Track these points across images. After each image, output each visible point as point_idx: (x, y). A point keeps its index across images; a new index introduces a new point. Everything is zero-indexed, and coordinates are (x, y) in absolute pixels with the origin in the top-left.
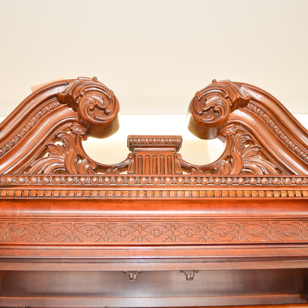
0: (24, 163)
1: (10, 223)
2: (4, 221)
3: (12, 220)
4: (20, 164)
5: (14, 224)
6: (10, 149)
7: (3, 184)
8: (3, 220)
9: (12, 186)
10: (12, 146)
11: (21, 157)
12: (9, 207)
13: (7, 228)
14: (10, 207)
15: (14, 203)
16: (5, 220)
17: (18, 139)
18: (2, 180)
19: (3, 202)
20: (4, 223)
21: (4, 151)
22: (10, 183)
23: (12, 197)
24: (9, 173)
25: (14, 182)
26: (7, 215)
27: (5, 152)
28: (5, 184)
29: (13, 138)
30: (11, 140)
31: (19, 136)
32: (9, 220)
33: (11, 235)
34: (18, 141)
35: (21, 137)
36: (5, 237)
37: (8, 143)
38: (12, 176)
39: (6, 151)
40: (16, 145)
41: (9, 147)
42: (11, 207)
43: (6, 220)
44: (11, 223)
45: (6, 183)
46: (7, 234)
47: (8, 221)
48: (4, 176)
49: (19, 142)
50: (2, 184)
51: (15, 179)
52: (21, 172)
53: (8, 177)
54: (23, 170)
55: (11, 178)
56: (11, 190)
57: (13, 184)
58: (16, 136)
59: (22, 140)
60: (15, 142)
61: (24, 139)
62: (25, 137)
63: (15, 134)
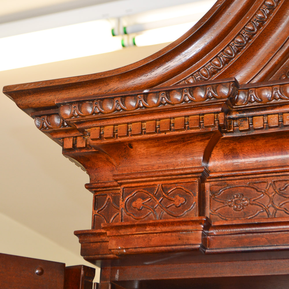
0: (285, 58)
1: (277, 181)
2: (263, 179)
3: (280, 174)
4: (278, 60)
5: (284, 182)
6: (256, 33)
7: (255, 103)
8: (263, 175)
9: (274, 106)
10: (259, 28)
11: (279, 46)
12: (270, 150)
13: (273, 191)
14: (271, 148)
15: (280, 141)
16: (267, 177)
17: (268, 11)
18: (252, 96)
19: (257, 140)
20: (265, 182)
21: (245, 38)
22: (270, 101)
23: (276, 129)
24: (262, 80)
25: (278, 97)
26: (269, 166)
27: (247, 41)
28: (260, 104)
29: (259, 9)
31: (270, 5)
32: (274, 174)
33: (282, 204)
34: (268, 15)
35: (273, 5)
36: (271, 210)
37: (250, 21)
38: (272, 86)
39: (249, 39)
40: (266, 23)
41: (253, 30)
42: (274, 150)
43: (269, 175)
44: (280, 181)
45: (262, 101)
46: (275, 203)
47: (272, 178)
48: (256, 88)
49: (272, 16)
50: (253, 104)
51: (278, 91)
52: (284, 78)
53: (264, 88)
54: (286, 73)
55: (270, 90)
56: (271, 114)
57: (276, 101)
58: (264, 4)
59: (276, 10)
60: (264, 17)
61: (280, 8)
62: (281, 4)
63: (261, 2)
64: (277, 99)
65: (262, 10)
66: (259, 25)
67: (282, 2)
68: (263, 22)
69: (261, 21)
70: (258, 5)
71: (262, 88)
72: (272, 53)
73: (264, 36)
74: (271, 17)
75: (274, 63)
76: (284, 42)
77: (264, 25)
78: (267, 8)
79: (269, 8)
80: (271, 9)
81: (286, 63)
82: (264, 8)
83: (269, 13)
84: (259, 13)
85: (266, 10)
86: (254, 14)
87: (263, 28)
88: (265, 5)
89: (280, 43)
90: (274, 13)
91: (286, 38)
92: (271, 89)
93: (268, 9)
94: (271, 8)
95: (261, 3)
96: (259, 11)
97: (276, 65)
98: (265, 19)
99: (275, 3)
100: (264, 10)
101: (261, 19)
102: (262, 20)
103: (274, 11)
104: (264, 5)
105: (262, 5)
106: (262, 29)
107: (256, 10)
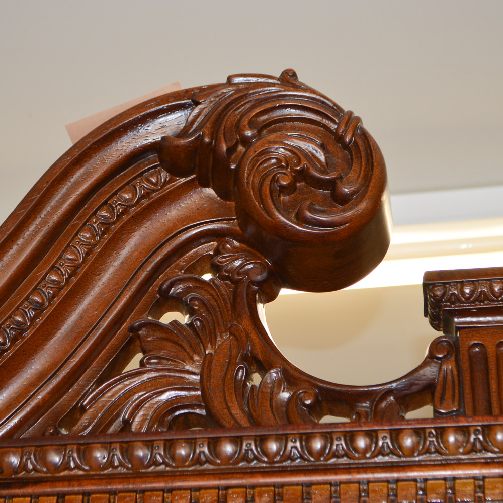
6: (9, 348)
9: (24, 483)
10: (14, 340)
17: (32, 314)
22: (17, 473)
25: (31, 467)
29: (17, 309)
30: (10, 317)
31: (37, 302)
34: (32, 320)
35: (42, 304)
38: (22, 447)
40: (28, 334)
49: (39, 322)
51: (32, 457)
52: (52, 431)
53: (8, 449)
54: (56, 422)
55: (17, 455)
56: (18, 496)
57: (27, 474)
58: (27, 300)
59: (47, 313)
60: (25, 323)
61: (54, 309)
62: (56, 303)
63: (21, 297)
64: (29, 471)
65: (22, 310)
66: (14, 336)
67: (58, 300)
68: (23, 331)
69: (19, 330)
70: (16, 302)
71: (5, 449)
72: (34, 385)
73: (23, 355)
74: (38, 324)
75: (36, 404)
76: (55, 368)
77: (24, 337)
78: (31, 308)
79: (35, 308)
80: (39, 310)
81: (58, 405)
82: (26, 308)
83: (34, 316)
84: (16, 316)
85: (28, 310)
86: (7, 316)
87: (22, 341)
88: (29, 302)
89: (49, 369)
90: (43, 318)
91: (61, 361)
92: (20, 452)
93: (33, 309)
94: (38, 308)
95: (20, 299)
96: (17, 312)
97: (38, 407)
98: (27, 326)
99: (46, 300)
100: (27, 310)
101: (19, 326)
102: (20, 328)
103: (43, 314)
104: (26, 302)
105: (23, 302)
106: (19, 343)
107: (11, 309)
